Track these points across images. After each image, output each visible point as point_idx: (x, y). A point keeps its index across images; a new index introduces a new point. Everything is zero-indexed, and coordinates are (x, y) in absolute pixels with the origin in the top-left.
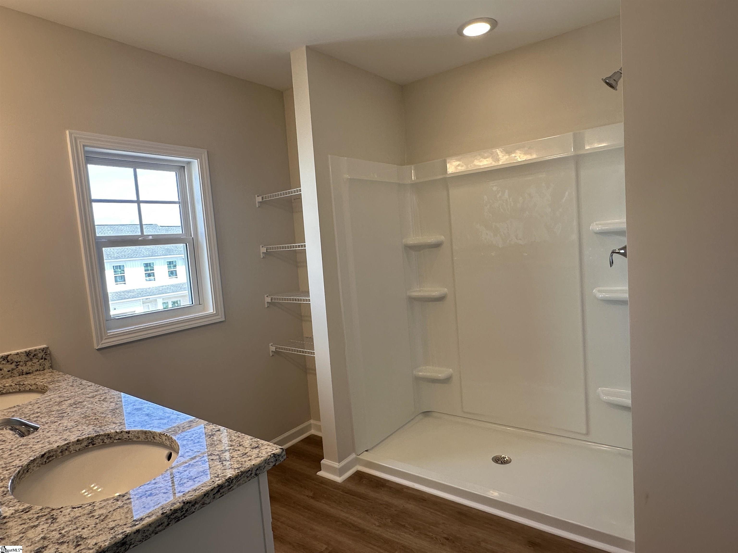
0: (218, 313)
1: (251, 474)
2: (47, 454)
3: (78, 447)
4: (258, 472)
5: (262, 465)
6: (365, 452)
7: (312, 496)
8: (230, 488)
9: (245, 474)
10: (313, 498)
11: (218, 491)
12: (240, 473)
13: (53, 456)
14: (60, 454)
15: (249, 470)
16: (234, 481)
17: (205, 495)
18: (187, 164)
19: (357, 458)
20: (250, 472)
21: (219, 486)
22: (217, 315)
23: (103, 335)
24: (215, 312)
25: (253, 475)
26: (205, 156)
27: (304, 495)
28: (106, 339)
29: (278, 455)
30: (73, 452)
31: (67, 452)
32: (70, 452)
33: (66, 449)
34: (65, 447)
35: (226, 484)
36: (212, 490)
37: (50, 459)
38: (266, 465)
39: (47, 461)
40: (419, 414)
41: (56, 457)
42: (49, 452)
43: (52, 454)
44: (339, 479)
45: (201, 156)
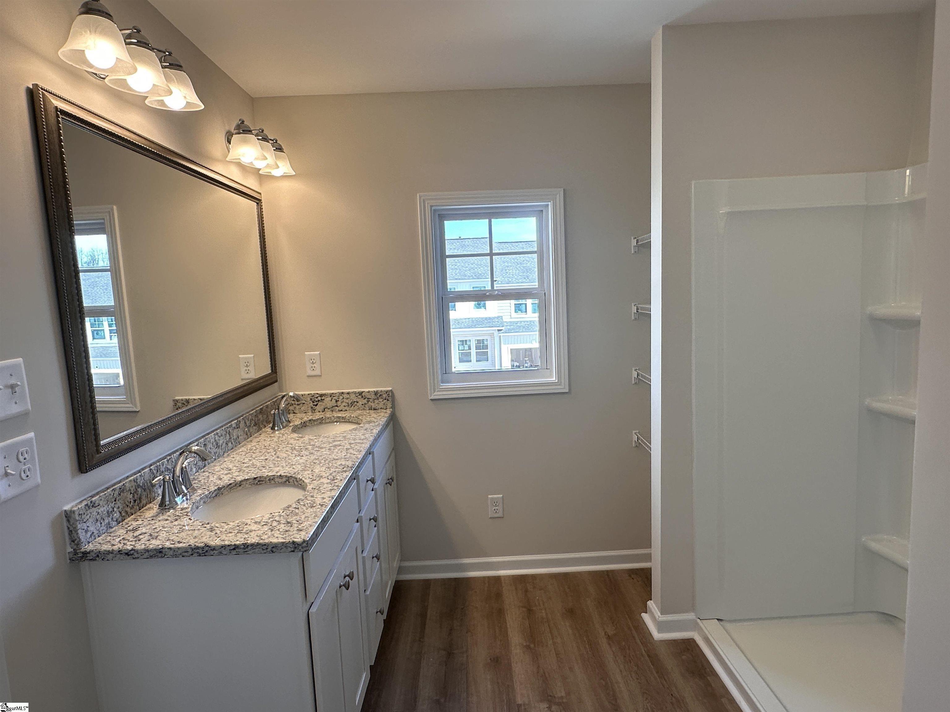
0: (561, 382)
1: (267, 549)
2: (259, 478)
3: (280, 481)
4: (274, 550)
5: (279, 546)
6: (716, 620)
7: (610, 635)
8: (246, 551)
9: (261, 546)
10: (609, 638)
11: (234, 549)
12: (256, 544)
13: (263, 481)
14: (268, 481)
15: (265, 545)
16: (250, 548)
17: (222, 547)
18: (546, 207)
19: (696, 621)
20: (266, 547)
21: (235, 545)
22: (559, 385)
23: (436, 388)
24: (557, 381)
25: (268, 550)
26: (560, 198)
27: (604, 629)
28: (438, 391)
29: (298, 544)
30: (277, 483)
31: (273, 482)
32: (275, 482)
33: (273, 479)
34: (272, 478)
35: (242, 547)
36: (229, 546)
37: (261, 483)
38: (283, 547)
39: (259, 483)
40: (872, 612)
41: (265, 483)
42: (260, 477)
43: (262, 479)
44: (657, 635)
45: (556, 198)
